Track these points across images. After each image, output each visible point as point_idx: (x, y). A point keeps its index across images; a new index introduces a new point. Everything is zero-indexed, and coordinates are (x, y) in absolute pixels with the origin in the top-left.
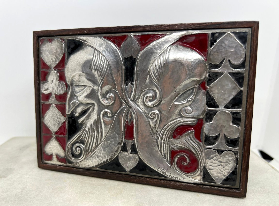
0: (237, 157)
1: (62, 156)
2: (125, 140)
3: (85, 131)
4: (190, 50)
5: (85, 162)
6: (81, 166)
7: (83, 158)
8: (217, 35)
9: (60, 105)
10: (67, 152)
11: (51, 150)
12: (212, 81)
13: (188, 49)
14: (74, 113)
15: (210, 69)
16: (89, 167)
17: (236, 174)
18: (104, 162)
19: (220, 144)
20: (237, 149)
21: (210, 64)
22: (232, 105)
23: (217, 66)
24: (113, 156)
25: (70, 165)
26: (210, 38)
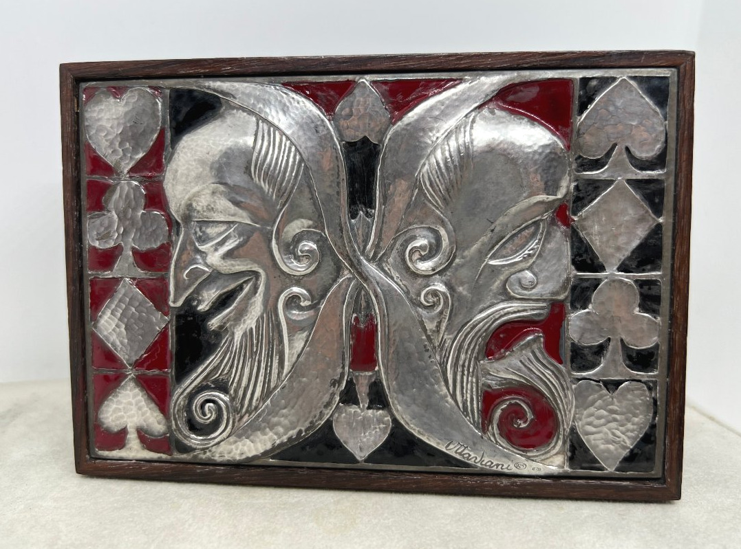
0: (653, 395)
1: (159, 432)
2: (351, 370)
3: (231, 353)
4: (528, 121)
5: (231, 444)
6: (217, 458)
7: (225, 434)
8: (594, 83)
9: (148, 282)
10: (175, 419)
11: (122, 417)
12: (586, 201)
13: (523, 119)
14: (195, 303)
15: (578, 171)
16: (244, 457)
17: (654, 442)
18: (290, 439)
19: (611, 366)
20: (654, 376)
21: (580, 157)
22: (638, 262)
23: (597, 164)
24: (316, 421)
25: (184, 456)
26: (577, 92)
